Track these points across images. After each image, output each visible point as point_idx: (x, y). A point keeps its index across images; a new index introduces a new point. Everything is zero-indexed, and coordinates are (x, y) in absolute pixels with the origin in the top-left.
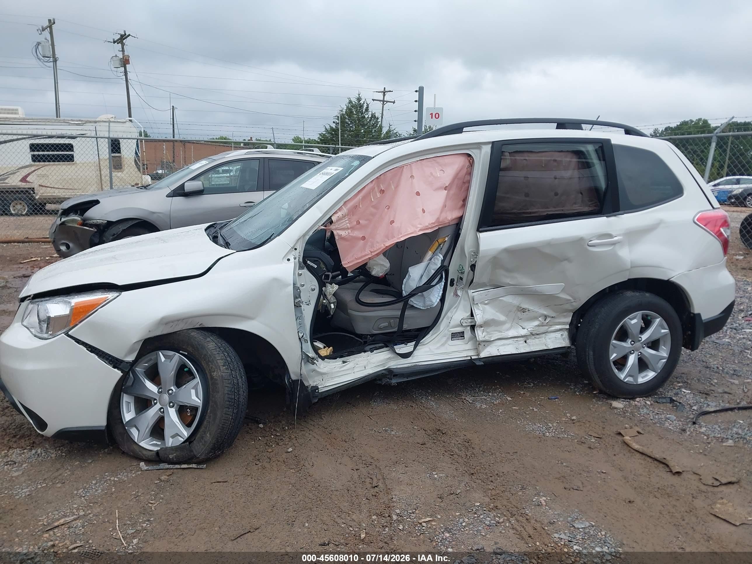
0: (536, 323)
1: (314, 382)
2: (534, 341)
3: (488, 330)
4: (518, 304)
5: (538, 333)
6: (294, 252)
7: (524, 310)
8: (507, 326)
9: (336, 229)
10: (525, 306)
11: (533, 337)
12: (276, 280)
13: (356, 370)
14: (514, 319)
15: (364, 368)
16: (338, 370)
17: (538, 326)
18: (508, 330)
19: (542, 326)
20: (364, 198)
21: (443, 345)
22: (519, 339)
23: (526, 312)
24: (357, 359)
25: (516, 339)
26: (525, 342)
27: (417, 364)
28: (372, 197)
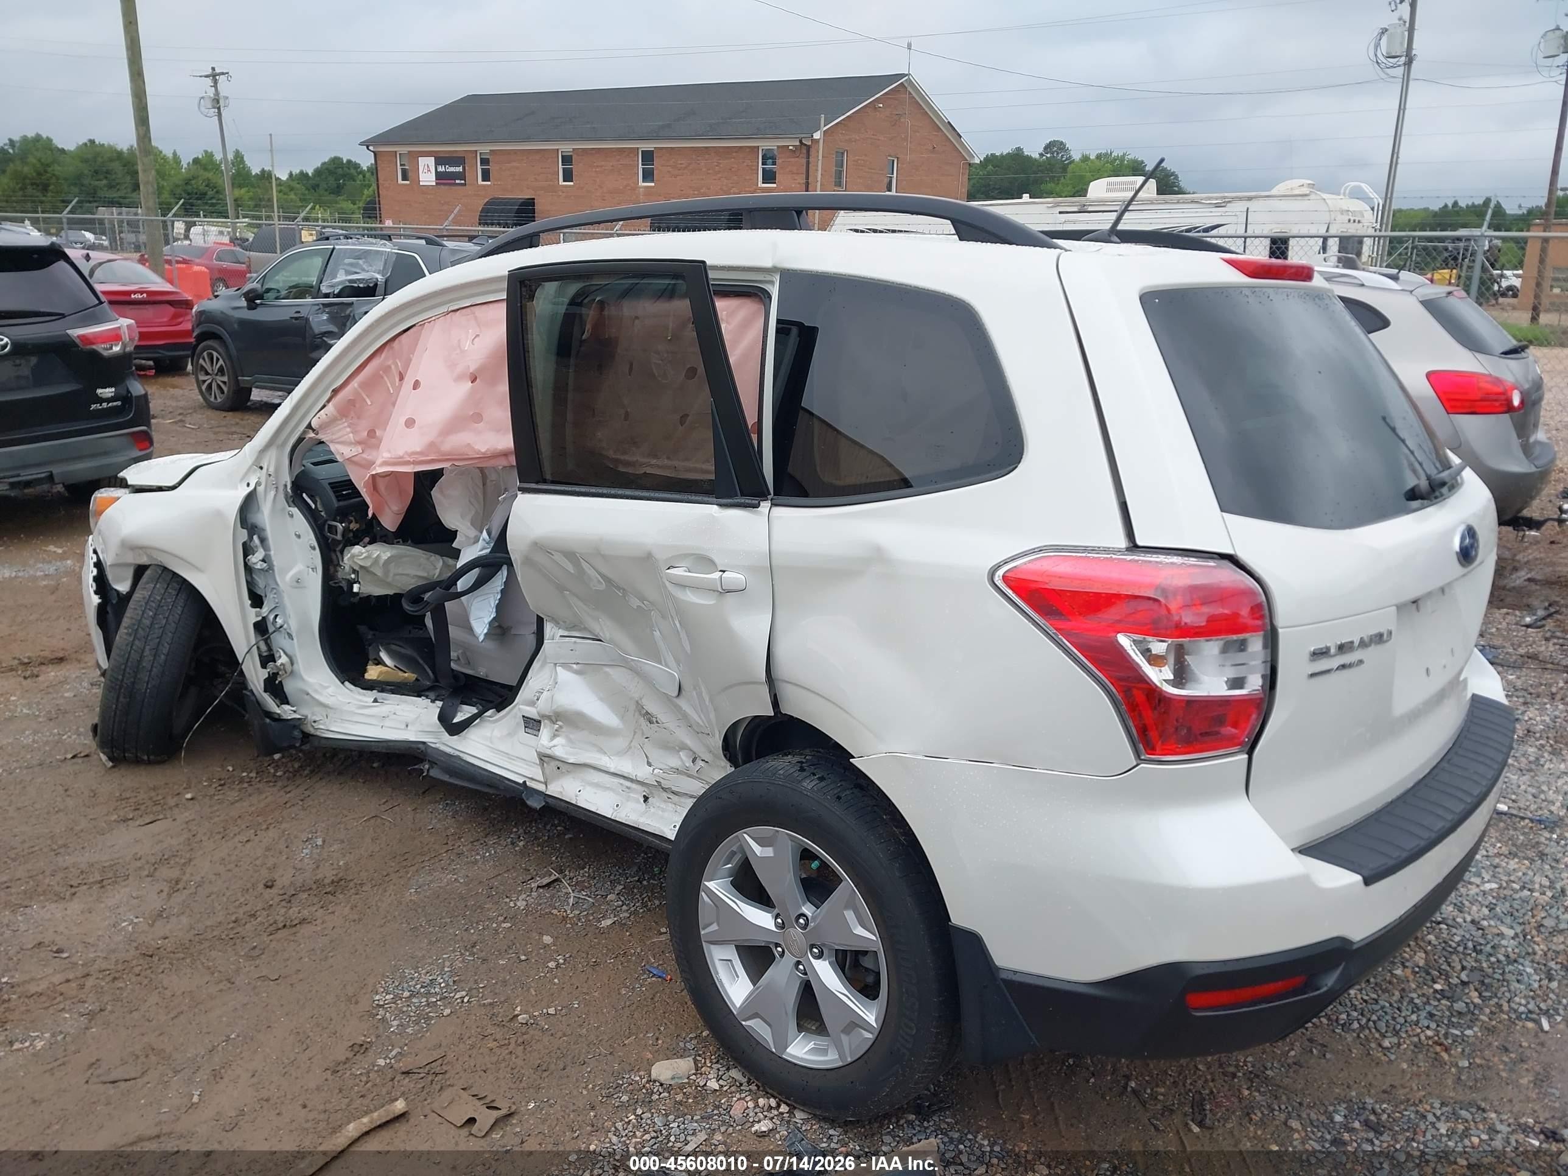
0: (674, 762)
1: (313, 714)
2: (663, 805)
3: (572, 736)
4: (636, 696)
5: (674, 789)
6: (259, 473)
7: (650, 718)
8: (621, 742)
9: (332, 442)
10: (651, 707)
11: (665, 795)
12: (219, 514)
13: (387, 723)
14: (635, 733)
15: (404, 726)
16: (353, 709)
17: (677, 771)
18: (620, 753)
19: (689, 776)
20: (366, 385)
21: (510, 735)
22: (634, 786)
23: (653, 723)
24: (403, 706)
25: (628, 784)
26: (646, 799)
27: (461, 755)
28: (389, 385)
